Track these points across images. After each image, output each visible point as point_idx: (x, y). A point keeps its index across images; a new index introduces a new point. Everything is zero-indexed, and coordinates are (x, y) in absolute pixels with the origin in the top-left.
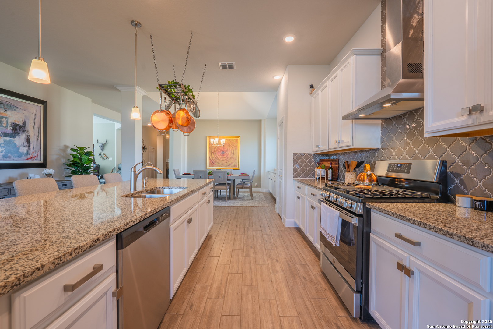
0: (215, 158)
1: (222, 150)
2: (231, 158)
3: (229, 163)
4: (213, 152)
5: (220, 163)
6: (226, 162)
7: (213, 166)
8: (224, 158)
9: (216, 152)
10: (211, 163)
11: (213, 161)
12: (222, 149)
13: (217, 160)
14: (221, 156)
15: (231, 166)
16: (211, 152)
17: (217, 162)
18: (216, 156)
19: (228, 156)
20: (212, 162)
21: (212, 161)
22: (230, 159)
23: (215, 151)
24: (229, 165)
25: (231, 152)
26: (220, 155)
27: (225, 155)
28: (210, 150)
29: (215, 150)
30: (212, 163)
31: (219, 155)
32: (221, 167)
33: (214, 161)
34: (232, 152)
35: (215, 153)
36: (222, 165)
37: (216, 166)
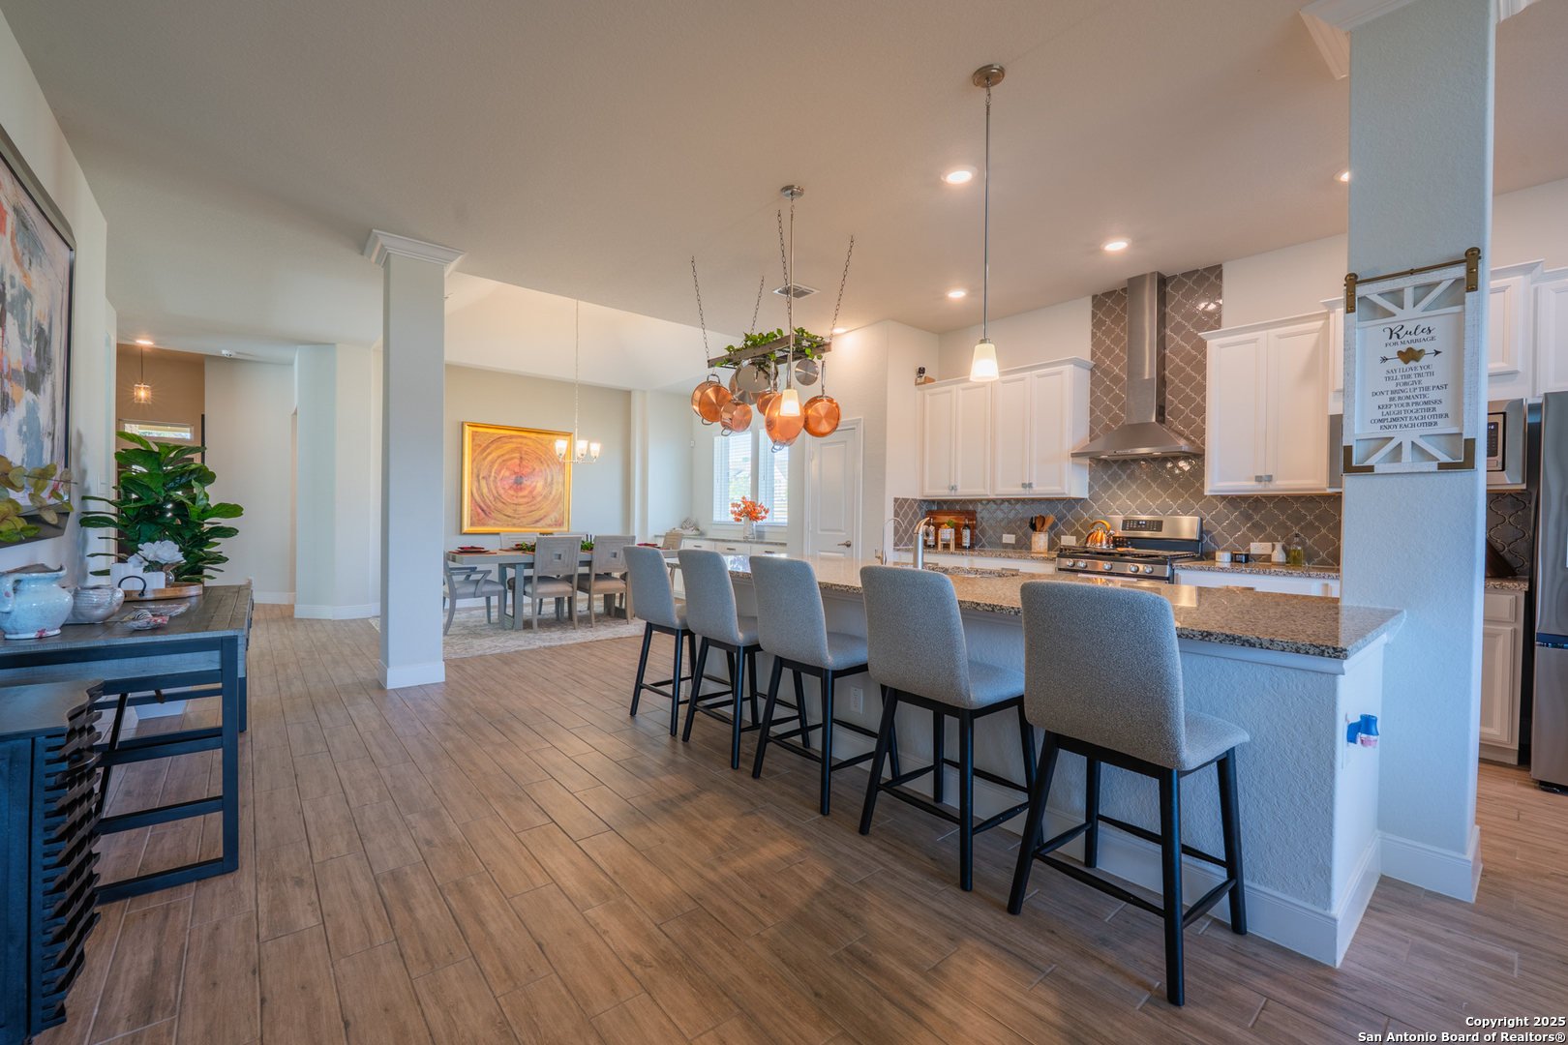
0: (491, 498)
1: (515, 473)
2: (545, 497)
3: (537, 515)
4: (483, 478)
5: (509, 512)
6: (530, 509)
7: (484, 525)
8: (524, 497)
9: (495, 478)
10: (478, 514)
11: (485, 508)
12: (517, 469)
13: (500, 505)
14: (512, 492)
15: (543, 523)
16: (478, 476)
17: (499, 511)
18: (494, 491)
19: (535, 493)
20: (483, 510)
21: (482, 505)
22: (542, 500)
23: (493, 474)
24: (537, 521)
25: (546, 479)
26: (511, 488)
27: (525, 489)
28: (475, 470)
29: (491, 472)
30: (482, 514)
31: (507, 487)
32: (514, 525)
33: (488, 507)
34: (549, 480)
35: (492, 478)
36: (515, 521)
37: (495, 525)
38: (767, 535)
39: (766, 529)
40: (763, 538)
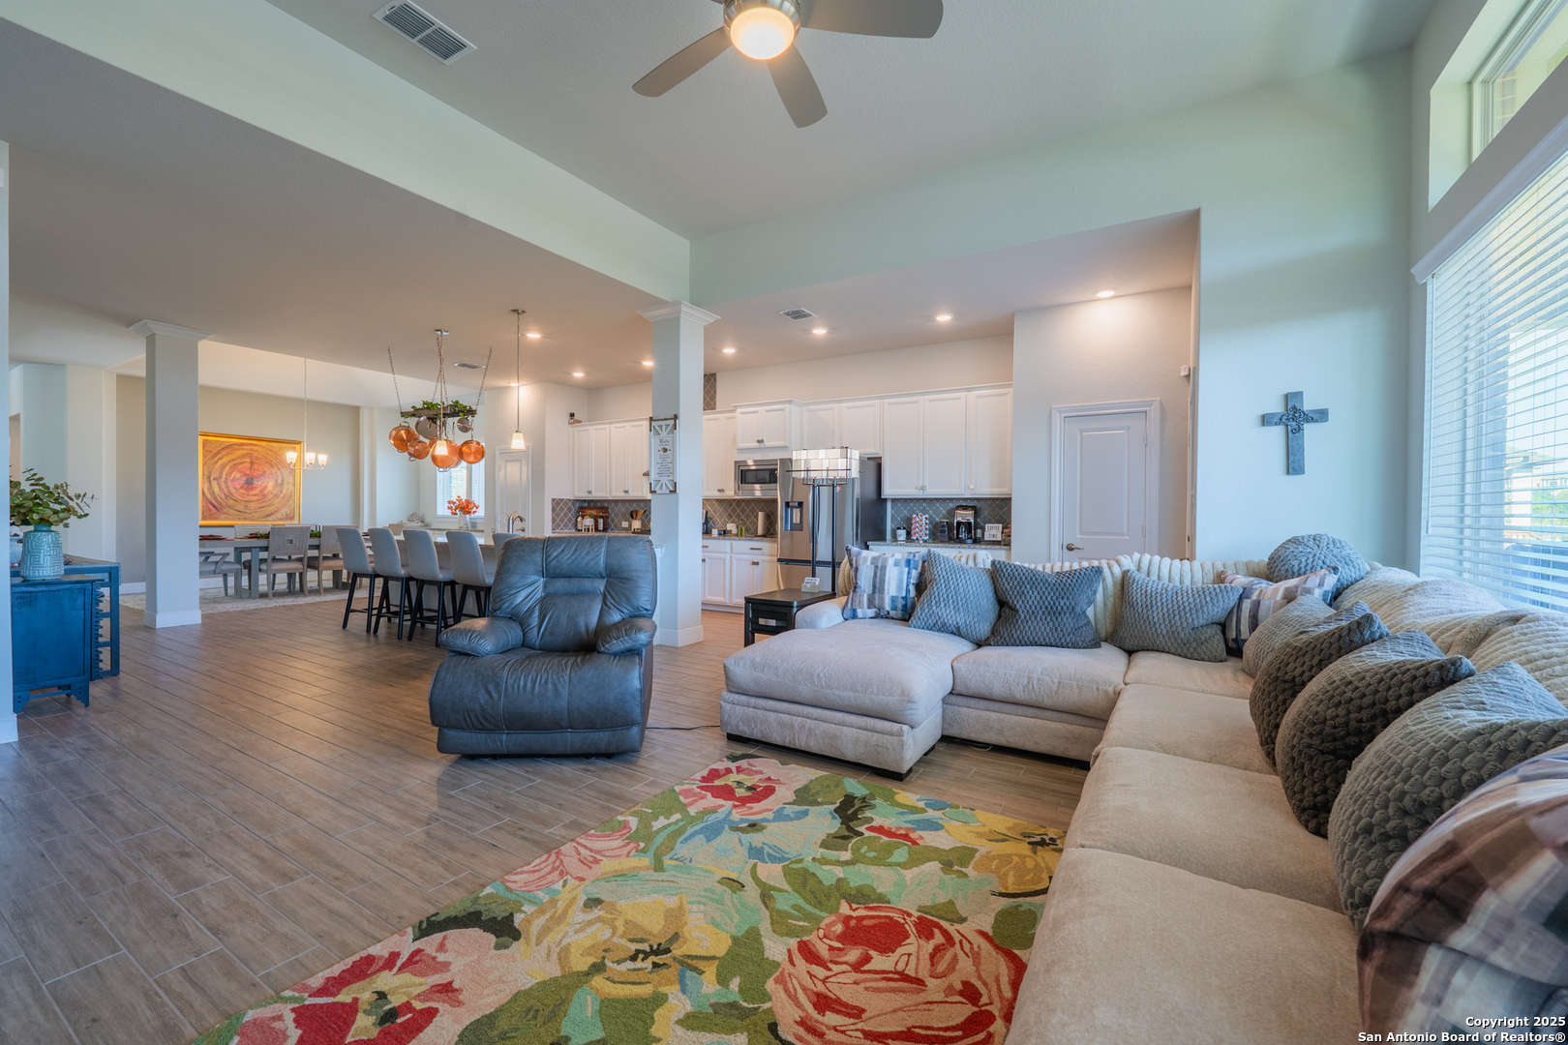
0: (223, 496)
1: (246, 475)
2: (275, 495)
3: (269, 510)
4: (214, 479)
5: (241, 507)
6: (260, 505)
7: (215, 519)
8: (255, 495)
9: (226, 479)
10: (210, 510)
11: (216, 504)
12: (248, 472)
13: (231, 502)
14: (243, 491)
15: (274, 517)
16: (209, 477)
17: (231, 507)
18: (225, 490)
19: (265, 492)
20: (214, 506)
21: (214, 502)
22: (272, 498)
23: (224, 476)
24: (268, 516)
25: (276, 480)
26: (242, 487)
27: (255, 488)
28: (206, 472)
29: (222, 474)
30: (214, 510)
31: (238, 487)
32: (245, 519)
33: (220, 504)
34: (280, 481)
35: (223, 479)
36: (246, 515)
37: (226, 519)
38: (478, 525)
39: (478, 521)
40: (476, 527)
